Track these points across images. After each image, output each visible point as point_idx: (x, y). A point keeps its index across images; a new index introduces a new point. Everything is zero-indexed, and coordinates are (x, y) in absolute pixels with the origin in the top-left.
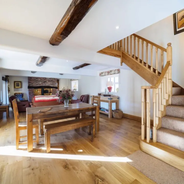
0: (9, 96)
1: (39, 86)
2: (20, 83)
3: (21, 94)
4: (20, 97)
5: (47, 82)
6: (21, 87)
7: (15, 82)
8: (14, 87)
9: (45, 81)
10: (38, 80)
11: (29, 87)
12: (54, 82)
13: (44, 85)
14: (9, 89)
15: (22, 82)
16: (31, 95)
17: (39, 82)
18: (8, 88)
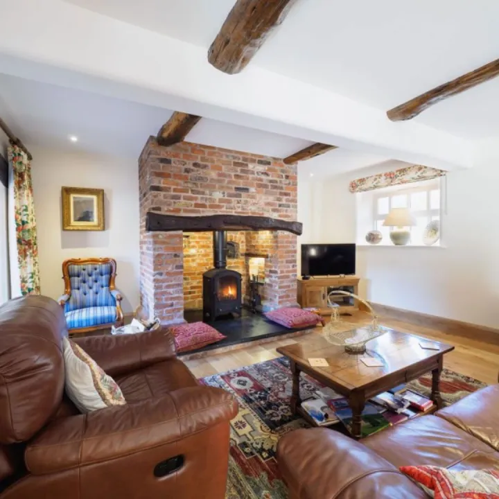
0: (24, 281)
1: (209, 212)
2: (94, 198)
3: (104, 267)
4: (95, 286)
5: (252, 190)
6: (103, 226)
7: (67, 191)
8: (65, 223)
9: (241, 184)
10: (201, 179)
11: (156, 222)
12: (286, 194)
13: (235, 208)
14: (27, 237)
15: (107, 196)
16: (168, 274)
17: (212, 188)
18: (21, 226)
